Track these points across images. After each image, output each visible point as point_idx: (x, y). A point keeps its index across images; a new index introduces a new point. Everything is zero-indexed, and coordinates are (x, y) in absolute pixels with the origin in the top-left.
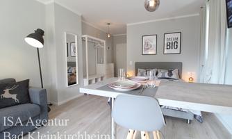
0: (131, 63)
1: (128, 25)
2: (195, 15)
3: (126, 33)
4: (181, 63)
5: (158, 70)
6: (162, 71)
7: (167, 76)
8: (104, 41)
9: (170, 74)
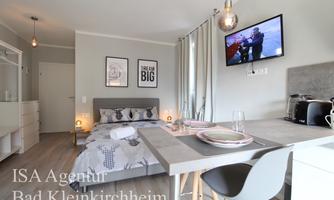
0: (84, 100)
1: (77, 32)
2: (170, 44)
3: (74, 45)
4: (158, 100)
5: (133, 110)
6: (139, 110)
7: (145, 117)
8: (20, 53)
9: (150, 114)
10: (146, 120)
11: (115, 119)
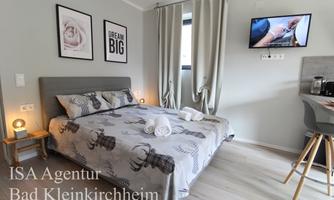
7: (127, 102)
9: (130, 98)
10: (127, 106)
11: (92, 109)
